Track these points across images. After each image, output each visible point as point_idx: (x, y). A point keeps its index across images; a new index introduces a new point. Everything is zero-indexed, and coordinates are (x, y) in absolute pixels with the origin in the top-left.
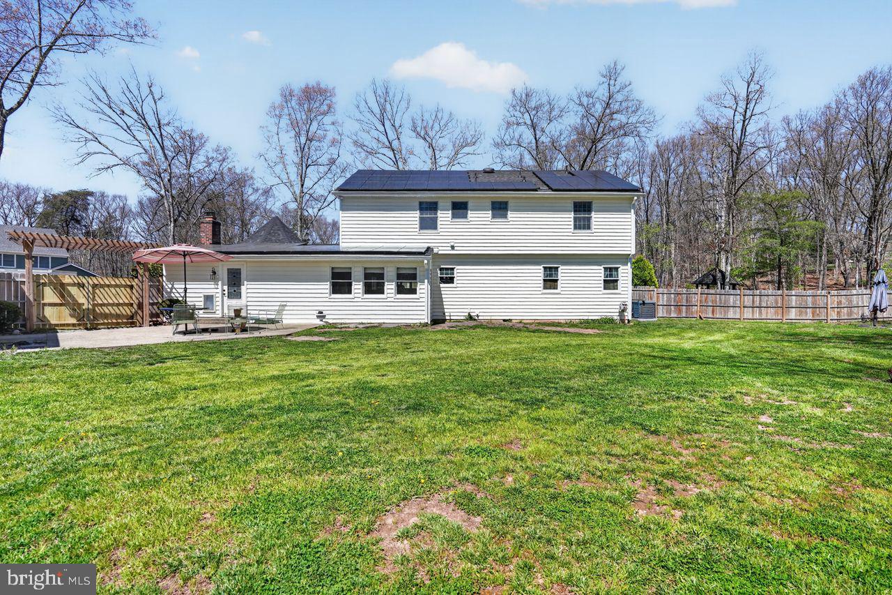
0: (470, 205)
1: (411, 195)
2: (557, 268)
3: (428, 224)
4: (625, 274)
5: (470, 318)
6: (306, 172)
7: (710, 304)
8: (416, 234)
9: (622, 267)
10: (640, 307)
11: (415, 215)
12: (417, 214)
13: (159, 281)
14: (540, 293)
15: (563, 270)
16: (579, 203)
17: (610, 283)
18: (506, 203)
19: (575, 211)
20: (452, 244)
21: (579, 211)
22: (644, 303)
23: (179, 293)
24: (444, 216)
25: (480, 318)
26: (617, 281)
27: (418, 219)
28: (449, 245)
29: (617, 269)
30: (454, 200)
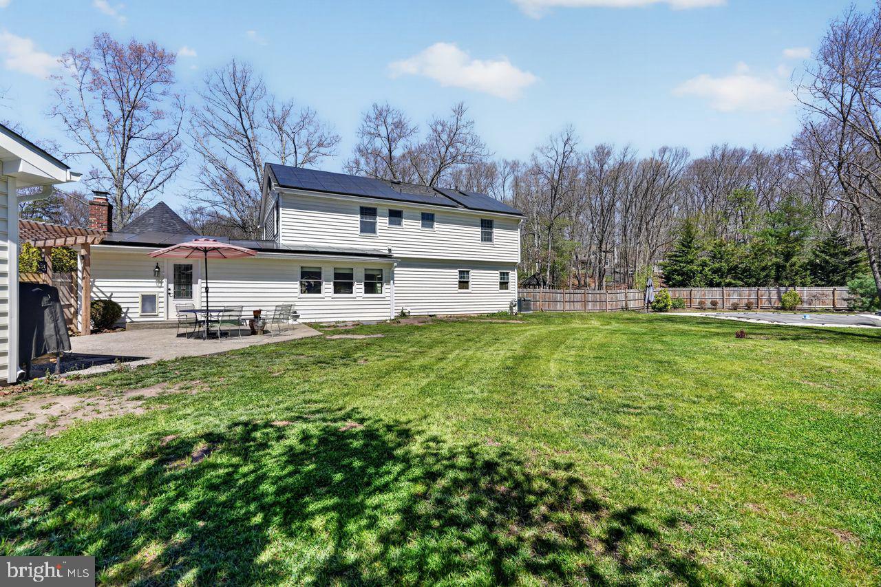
0: (404, 214)
1: (355, 199)
2: (468, 272)
3: (368, 228)
4: (513, 276)
5: (403, 315)
6: (127, 144)
7: (547, 300)
8: (357, 236)
9: (511, 272)
10: (522, 304)
11: (356, 219)
12: (358, 218)
13: (71, 277)
14: (456, 292)
15: (474, 274)
16: (485, 220)
17: (504, 285)
18: (433, 215)
19: (482, 226)
20: (390, 247)
21: (485, 227)
22: (524, 300)
23: (102, 292)
24: (382, 222)
25: (411, 314)
26: (507, 283)
27: (359, 222)
28: (387, 248)
29: (507, 273)
30: (391, 208)
